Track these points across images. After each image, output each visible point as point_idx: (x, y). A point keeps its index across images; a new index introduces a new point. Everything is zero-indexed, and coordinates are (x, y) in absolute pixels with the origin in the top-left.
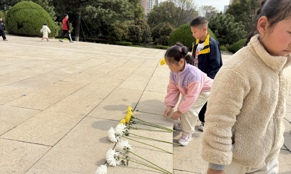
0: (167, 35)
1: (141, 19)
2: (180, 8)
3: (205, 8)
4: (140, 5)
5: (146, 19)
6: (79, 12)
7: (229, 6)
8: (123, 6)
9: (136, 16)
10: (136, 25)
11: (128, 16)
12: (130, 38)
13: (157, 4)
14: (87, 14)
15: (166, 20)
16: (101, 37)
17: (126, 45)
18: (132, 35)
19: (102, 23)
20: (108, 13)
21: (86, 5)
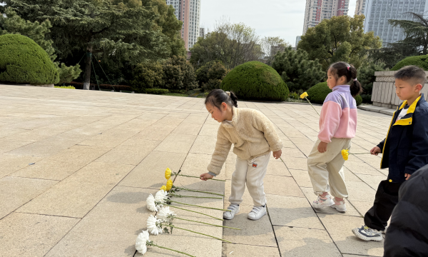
0: (219, 78)
1: (181, 57)
2: (236, 41)
3: (269, 40)
4: (179, 37)
5: (188, 56)
6: (90, 47)
7: (302, 37)
8: (154, 39)
9: (174, 52)
10: (174, 65)
11: (162, 53)
12: (166, 83)
13: (203, 35)
14: (101, 50)
15: (216, 57)
16: (122, 83)
17: (160, 93)
18: (168, 79)
19: (124, 62)
20: (132, 49)
21: (99, 38)
